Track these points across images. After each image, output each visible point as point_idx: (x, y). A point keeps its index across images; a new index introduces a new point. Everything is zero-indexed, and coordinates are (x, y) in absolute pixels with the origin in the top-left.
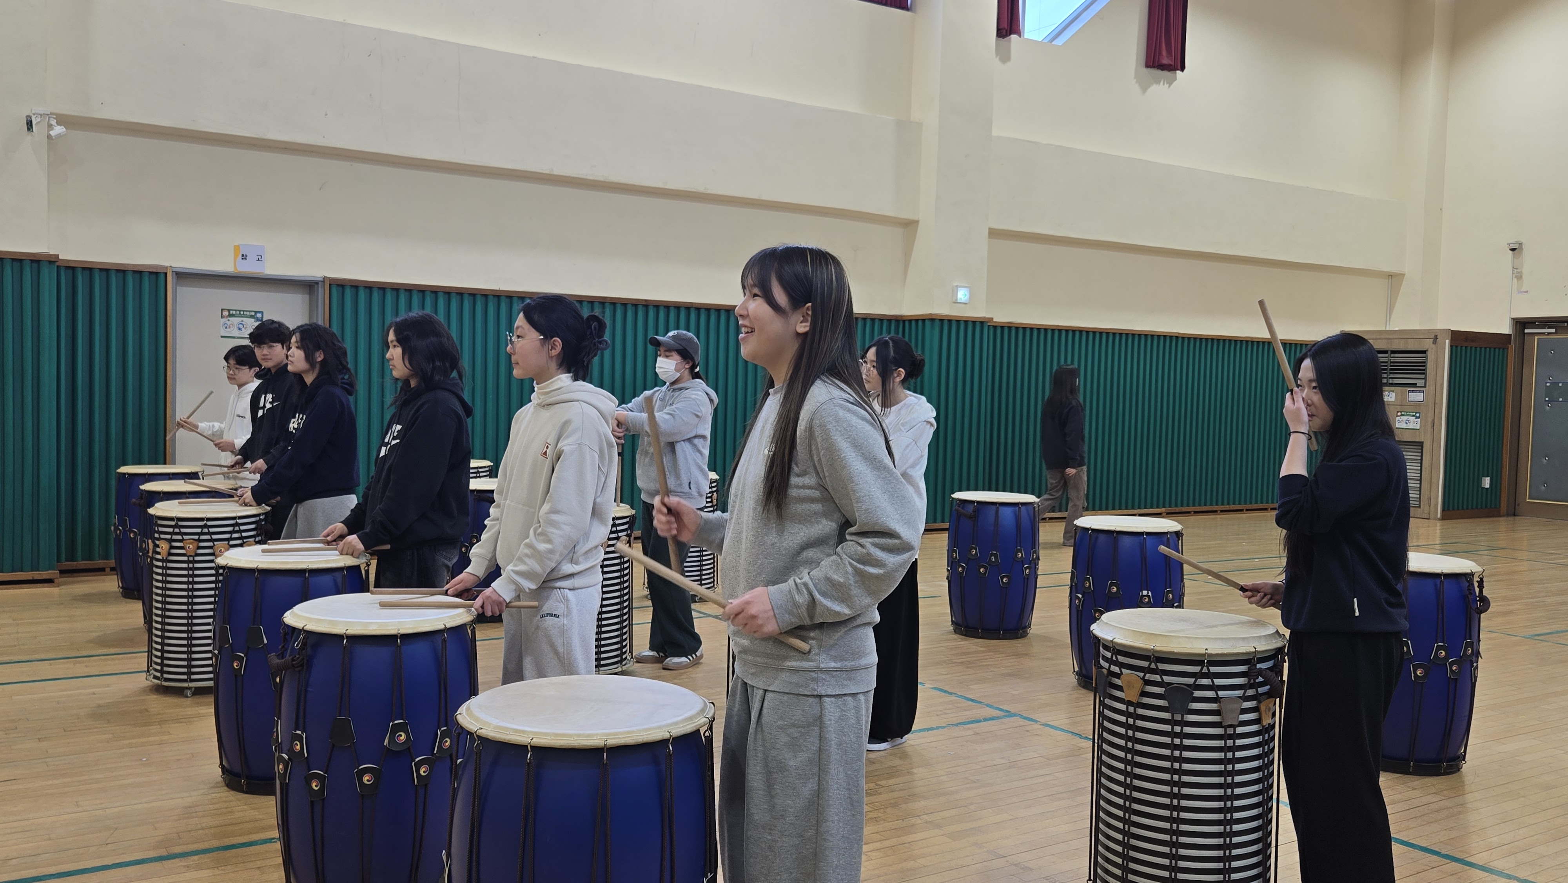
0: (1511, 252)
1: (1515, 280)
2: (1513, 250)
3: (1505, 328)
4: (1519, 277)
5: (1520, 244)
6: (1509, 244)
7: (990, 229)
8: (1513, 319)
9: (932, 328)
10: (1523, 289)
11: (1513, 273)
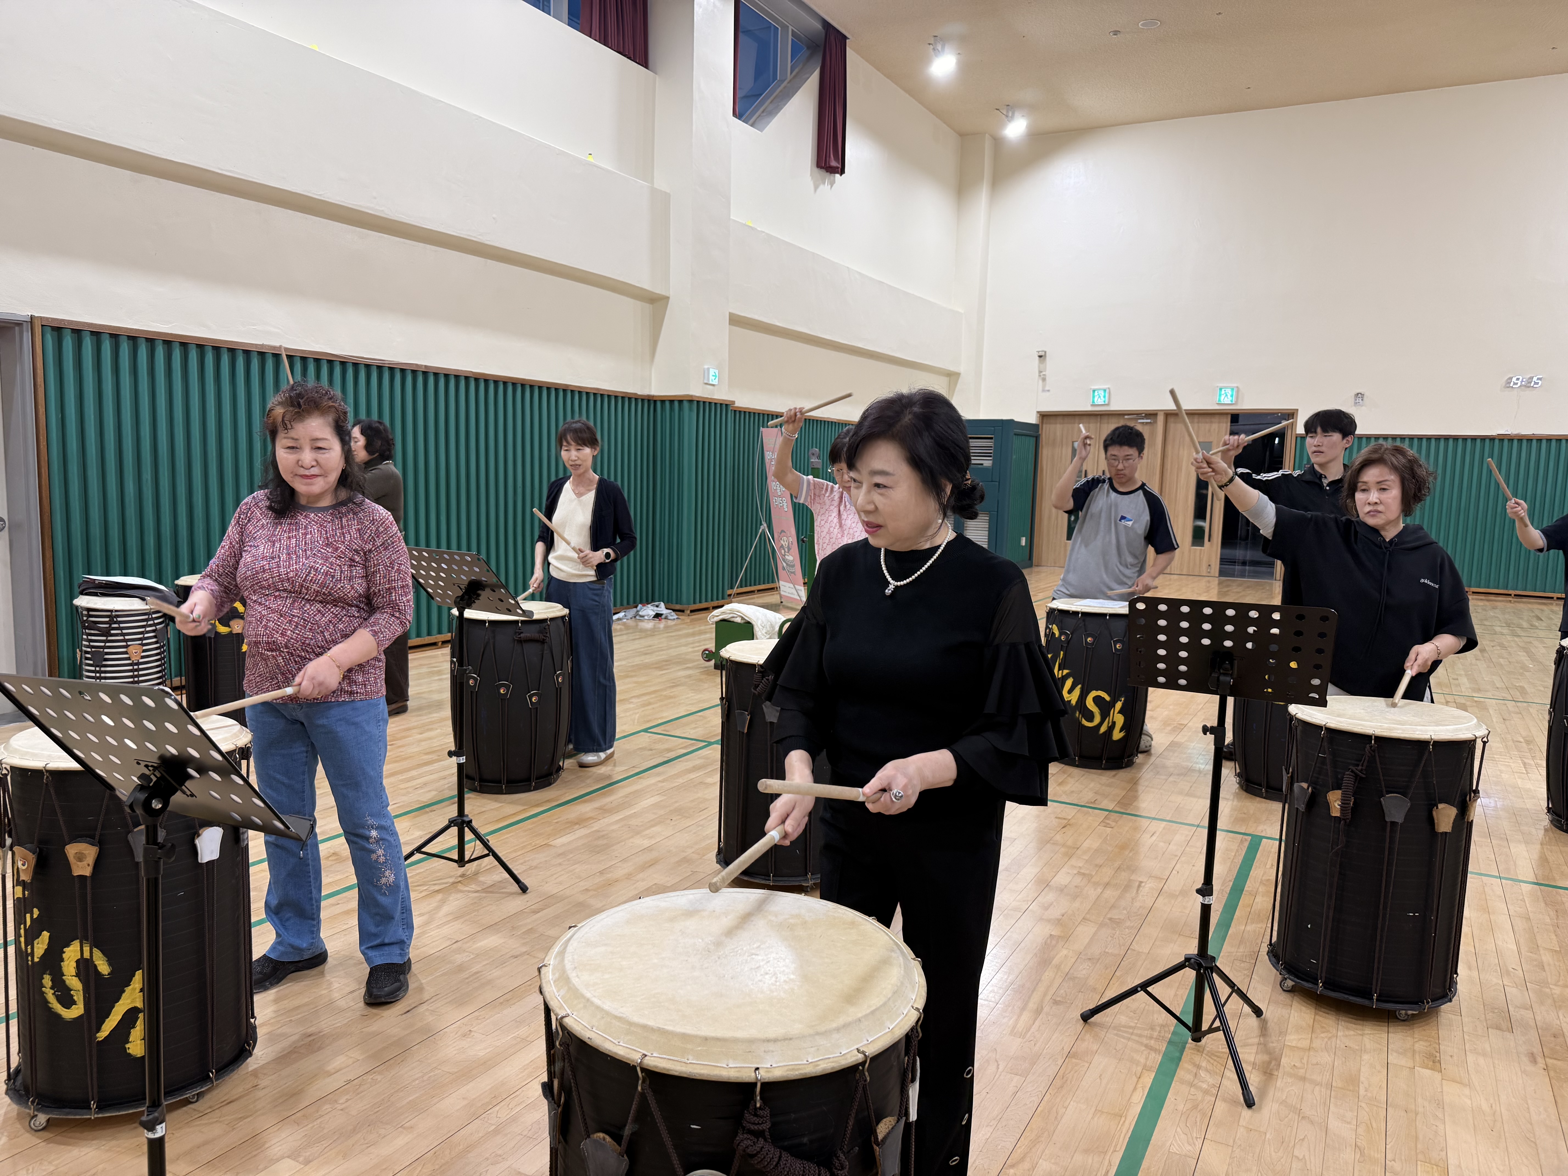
0: (1038, 358)
1: (1041, 382)
2: (1040, 357)
3: (1032, 419)
4: (1044, 380)
5: (1045, 352)
6: (1039, 352)
7: (730, 313)
8: (1038, 412)
9: (691, 409)
10: (1047, 388)
11: (1040, 376)
